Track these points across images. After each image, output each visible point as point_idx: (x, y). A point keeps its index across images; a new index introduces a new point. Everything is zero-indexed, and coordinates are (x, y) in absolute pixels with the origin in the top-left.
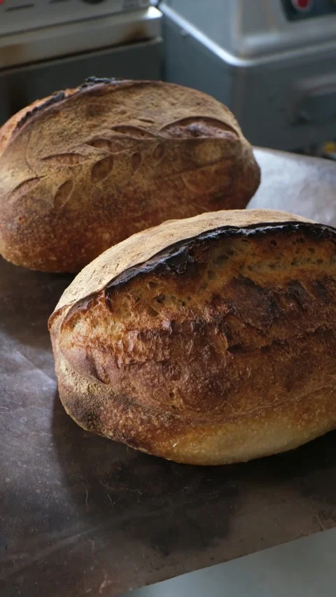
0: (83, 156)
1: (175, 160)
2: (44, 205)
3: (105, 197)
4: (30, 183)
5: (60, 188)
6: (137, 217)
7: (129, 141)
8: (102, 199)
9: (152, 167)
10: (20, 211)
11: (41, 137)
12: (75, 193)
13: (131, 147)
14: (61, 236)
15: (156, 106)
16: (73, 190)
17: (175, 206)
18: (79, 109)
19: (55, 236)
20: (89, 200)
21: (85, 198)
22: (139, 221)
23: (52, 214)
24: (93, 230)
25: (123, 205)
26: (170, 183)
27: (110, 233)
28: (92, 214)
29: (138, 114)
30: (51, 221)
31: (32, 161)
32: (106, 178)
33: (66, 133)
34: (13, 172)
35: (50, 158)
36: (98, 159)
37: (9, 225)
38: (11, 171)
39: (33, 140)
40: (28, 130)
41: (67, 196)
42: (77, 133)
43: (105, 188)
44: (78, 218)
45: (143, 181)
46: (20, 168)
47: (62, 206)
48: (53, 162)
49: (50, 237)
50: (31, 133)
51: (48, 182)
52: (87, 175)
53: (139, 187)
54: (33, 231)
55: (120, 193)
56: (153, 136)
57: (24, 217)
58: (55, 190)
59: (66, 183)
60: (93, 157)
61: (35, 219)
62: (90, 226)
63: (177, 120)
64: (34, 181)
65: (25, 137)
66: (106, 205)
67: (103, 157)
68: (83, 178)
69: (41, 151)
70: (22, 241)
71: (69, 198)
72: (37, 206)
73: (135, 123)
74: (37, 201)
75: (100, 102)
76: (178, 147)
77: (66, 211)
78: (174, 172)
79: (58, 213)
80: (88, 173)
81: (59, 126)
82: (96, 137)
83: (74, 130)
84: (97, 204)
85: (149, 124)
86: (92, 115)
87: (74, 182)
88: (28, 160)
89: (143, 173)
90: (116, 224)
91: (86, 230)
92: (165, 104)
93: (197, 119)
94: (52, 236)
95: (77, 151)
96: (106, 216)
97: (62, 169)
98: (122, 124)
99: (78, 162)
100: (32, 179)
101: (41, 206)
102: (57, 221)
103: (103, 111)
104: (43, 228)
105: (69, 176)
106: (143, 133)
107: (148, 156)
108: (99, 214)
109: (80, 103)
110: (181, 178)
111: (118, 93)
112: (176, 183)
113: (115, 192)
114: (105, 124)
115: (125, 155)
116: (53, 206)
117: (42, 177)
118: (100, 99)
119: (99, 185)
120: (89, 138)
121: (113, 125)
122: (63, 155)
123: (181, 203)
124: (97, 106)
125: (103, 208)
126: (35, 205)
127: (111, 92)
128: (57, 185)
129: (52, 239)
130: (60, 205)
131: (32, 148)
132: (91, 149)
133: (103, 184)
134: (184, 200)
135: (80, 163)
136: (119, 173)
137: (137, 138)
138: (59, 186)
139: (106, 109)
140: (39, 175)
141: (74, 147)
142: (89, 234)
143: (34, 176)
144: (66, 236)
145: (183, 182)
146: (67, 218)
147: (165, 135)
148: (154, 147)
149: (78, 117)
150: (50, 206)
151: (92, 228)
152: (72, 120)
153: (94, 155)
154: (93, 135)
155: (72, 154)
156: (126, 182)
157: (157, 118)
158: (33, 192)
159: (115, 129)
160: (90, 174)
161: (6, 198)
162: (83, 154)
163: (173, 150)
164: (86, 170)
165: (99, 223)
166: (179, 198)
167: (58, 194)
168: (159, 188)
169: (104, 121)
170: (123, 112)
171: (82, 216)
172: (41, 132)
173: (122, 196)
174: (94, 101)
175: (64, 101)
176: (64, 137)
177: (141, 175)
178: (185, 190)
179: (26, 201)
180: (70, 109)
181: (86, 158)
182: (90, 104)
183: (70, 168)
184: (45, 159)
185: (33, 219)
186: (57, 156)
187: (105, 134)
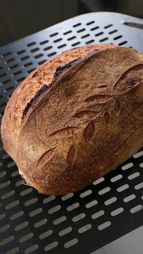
0: (75, 127)
1: (127, 106)
2: (61, 166)
3: (96, 148)
4: (48, 153)
5: (68, 153)
6: (116, 150)
7: (99, 107)
8: (95, 150)
9: (117, 118)
10: (47, 173)
11: (43, 120)
12: (78, 153)
13: (101, 110)
14: (77, 180)
15: (103, 72)
16: (76, 151)
17: (134, 133)
18: (60, 93)
19: (73, 181)
20: (88, 154)
21: (85, 154)
22: (117, 151)
23: (68, 170)
24: (94, 169)
25: (107, 148)
26: (128, 122)
27: (103, 166)
28: (91, 161)
29: (95, 83)
30: (68, 174)
31: (44, 138)
32: (94, 137)
33: (58, 114)
34: (33, 147)
35: (54, 133)
36: (85, 126)
37: (43, 181)
38: (31, 146)
39: (39, 123)
40: (33, 117)
41: (74, 156)
42: (65, 111)
43: (95, 143)
44: (84, 167)
45: (114, 129)
46: (36, 144)
47: (73, 163)
48: (57, 136)
49: (70, 182)
50: (35, 119)
51: (59, 151)
52: (82, 139)
53: (113, 133)
54: (59, 182)
55: (104, 142)
56: (110, 96)
57: (51, 176)
58: (65, 155)
59: (71, 148)
60: (82, 126)
61: (58, 175)
62: (92, 168)
63: (119, 78)
64: (50, 152)
65: (32, 122)
66: (98, 152)
67: (87, 124)
68: (80, 142)
69: (47, 130)
70: (53, 188)
71: (75, 158)
72: (57, 168)
73: (97, 91)
74: (56, 165)
75: (71, 84)
76: (127, 97)
77: (75, 165)
78: (129, 114)
79: (71, 168)
80: (82, 138)
81: (52, 110)
82: (78, 110)
83: (63, 110)
84: (92, 154)
85: (105, 88)
86: (70, 95)
87: (75, 146)
88: (41, 138)
89: (113, 124)
90: (105, 159)
91: (90, 170)
92: (107, 68)
93: (129, 71)
94: (71, 181)
95: (70, 125)
96: (99, 158)
97: (65, 140)
98: (89, 95)
99: (73, 133)
100: (48, 151)
101: (60, 167)
102: (73, 173)
103: (75, 89)
104: (65, 179)
105: (71, 144)
106: (104, 97)
107: (113, 112)
108: (95, 159)
109: (59, 89)
110: (133, 116)
111: (78, 72)
112: (132, 120)
113: (101, 143)
114: (80, 99)
115: (100, 118)
116: (67, 166)
117: (55, 148)
118: (70, 82)
119: (91, 142)
120: (74, 113)
121: (85, 98)
122: (62, 130)
123: (136, 129)
124: (70, 88)
125: (97, 155)
126: (56, 167)
127: (75, 74)
128: (66, 152)
129: (72, 183)
130: (72, 163)
131: (40, 129)
132: (78, 121)
133: (93, 141)
134: (137, 127)
135: (75, 133)
136: (100, 131)
137: (101, 102)
138: (67, 152)
139: (76, 87)
140: (52, 148)
141: (66, 123)
142: (92, 172)
143: (49, 149)
144: (79, 178)
145: (135, 117)
146: (78, 169)
147: (117, 93)
148: (113, 104)
149: (61, 100)
150: (66, 165)
151: (93, 168)
152: (58, 103)
153: (81, 124)
154: (75, 110)
155: (68, 128)
156: (105, 134)
157: (107, 82)
158: (52, 160)
159: (87, 100)
160: (83, 138)
161: (35, 165)
162: (75, 126)
163: (124, 101)
164: (80, 136)
165: (97, 164)
166: (135, 127)
167: (68, 157)
168: (124, 128)
169: (78, 96)
170: (87, 86)
171: (86, 165)
172: (42, 117)
173: (105, 143)
174: (67, 85)
175: (48, 91)
176: (58, 116)
177: (112, 125)
178: (137, 121)
179: (49, 166)
180: (54, 95)
181: (77, 128)
182: (65, 88)
183: (69, 138)
184: (51, 135)
185: (57, 175)
186: (58, 131)
187: (82, 106)
